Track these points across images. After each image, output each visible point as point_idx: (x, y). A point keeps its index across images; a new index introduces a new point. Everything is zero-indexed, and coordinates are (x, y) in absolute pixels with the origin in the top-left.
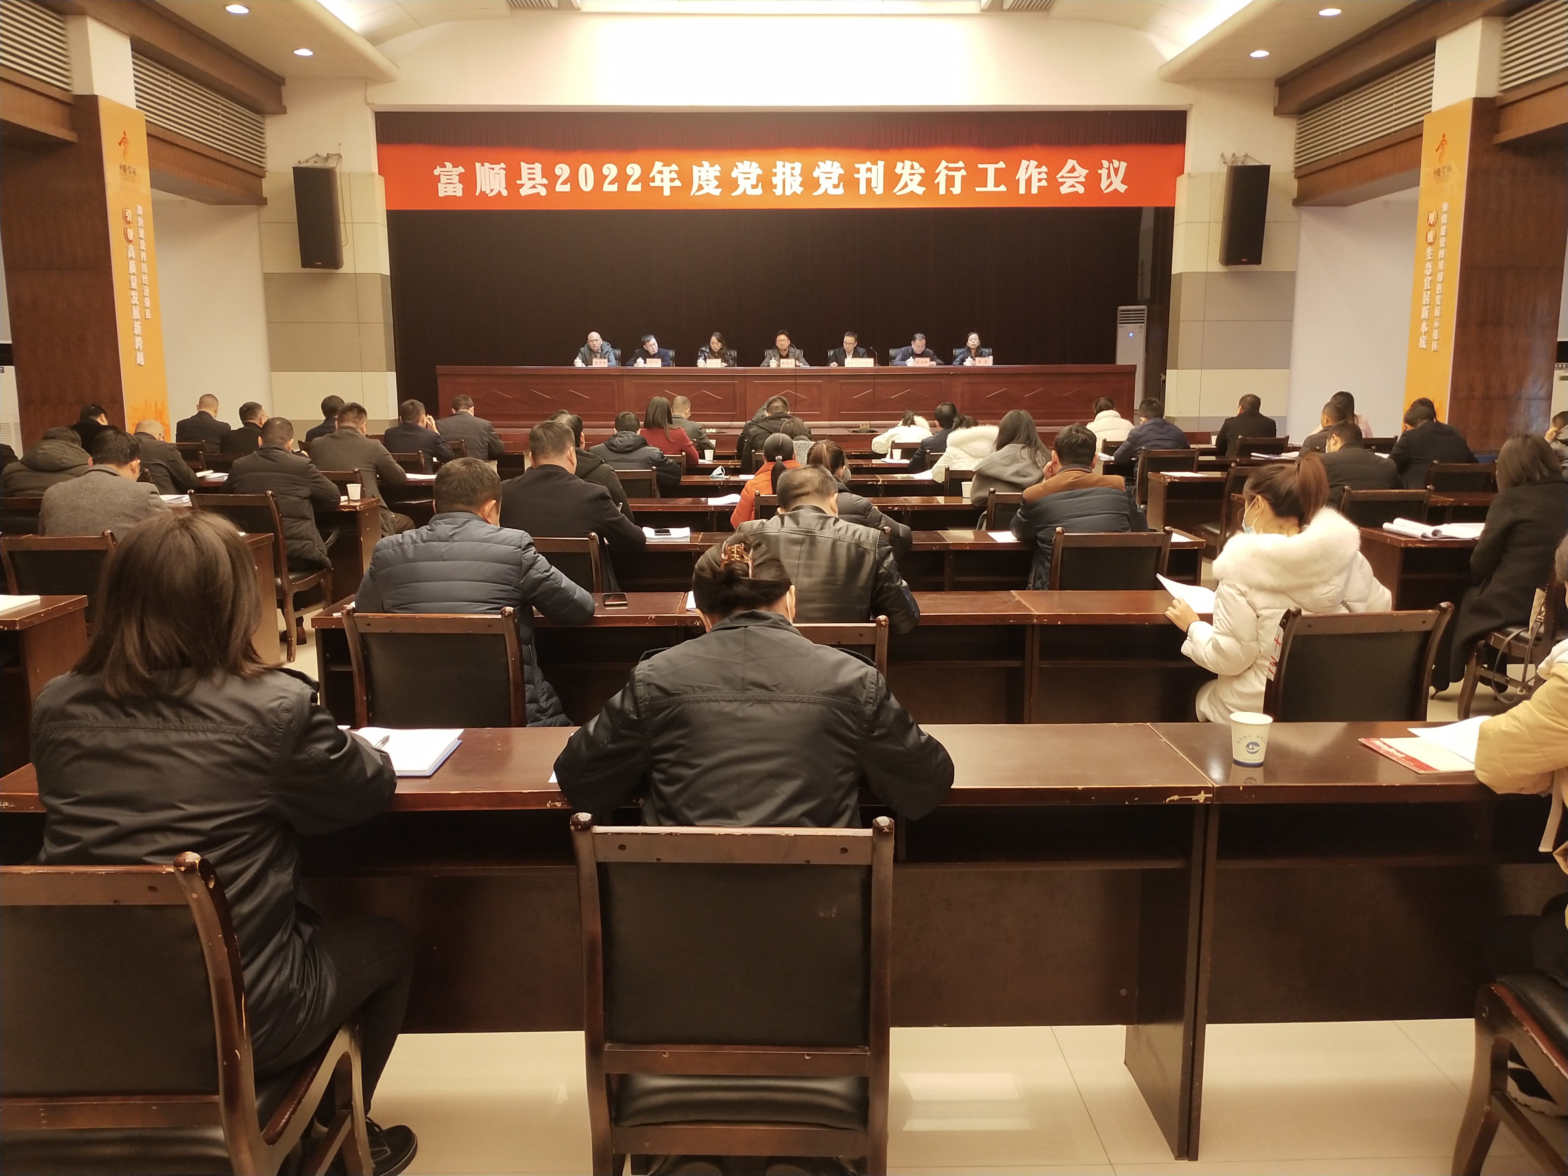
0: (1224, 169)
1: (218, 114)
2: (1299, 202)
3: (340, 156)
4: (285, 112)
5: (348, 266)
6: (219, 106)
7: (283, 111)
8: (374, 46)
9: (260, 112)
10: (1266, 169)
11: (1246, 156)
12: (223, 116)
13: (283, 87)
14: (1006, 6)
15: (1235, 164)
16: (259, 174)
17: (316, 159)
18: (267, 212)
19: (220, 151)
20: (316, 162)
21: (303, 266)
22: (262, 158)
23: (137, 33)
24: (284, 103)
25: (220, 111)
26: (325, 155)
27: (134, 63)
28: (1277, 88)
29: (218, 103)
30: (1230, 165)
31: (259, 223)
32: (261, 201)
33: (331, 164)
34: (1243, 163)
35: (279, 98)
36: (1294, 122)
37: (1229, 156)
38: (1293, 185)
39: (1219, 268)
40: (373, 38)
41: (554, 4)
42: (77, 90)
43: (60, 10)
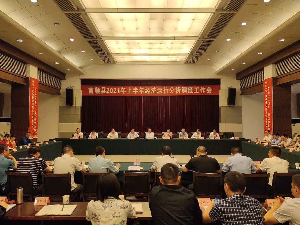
0: (228, 89)
2: (241, 94)
3: (74, 87)
5: (74, 105)
7: (65, 79)
9: (61, 79)
10: (235, 89)
11: (232, 86)
12: (54, 80)
13: (65, 75)
14: (188, 63)
15: (230, 88)
16: (60, 90)
18: (61, 96)
19: (53, 86)
20: (70, 88)
21: (66, 105)
22: (61, 87)
23: (39, 67)
27: (38, 72)
28: (237, 75)
31: (59, 98)
35: (64, 77)
36: (240, 81)
37: (228, 87)
38: (240, 92)
39: (228, 106)
40: (81, 68)
41: (112, 62)
42: (27, 76)
43: (25, 63)
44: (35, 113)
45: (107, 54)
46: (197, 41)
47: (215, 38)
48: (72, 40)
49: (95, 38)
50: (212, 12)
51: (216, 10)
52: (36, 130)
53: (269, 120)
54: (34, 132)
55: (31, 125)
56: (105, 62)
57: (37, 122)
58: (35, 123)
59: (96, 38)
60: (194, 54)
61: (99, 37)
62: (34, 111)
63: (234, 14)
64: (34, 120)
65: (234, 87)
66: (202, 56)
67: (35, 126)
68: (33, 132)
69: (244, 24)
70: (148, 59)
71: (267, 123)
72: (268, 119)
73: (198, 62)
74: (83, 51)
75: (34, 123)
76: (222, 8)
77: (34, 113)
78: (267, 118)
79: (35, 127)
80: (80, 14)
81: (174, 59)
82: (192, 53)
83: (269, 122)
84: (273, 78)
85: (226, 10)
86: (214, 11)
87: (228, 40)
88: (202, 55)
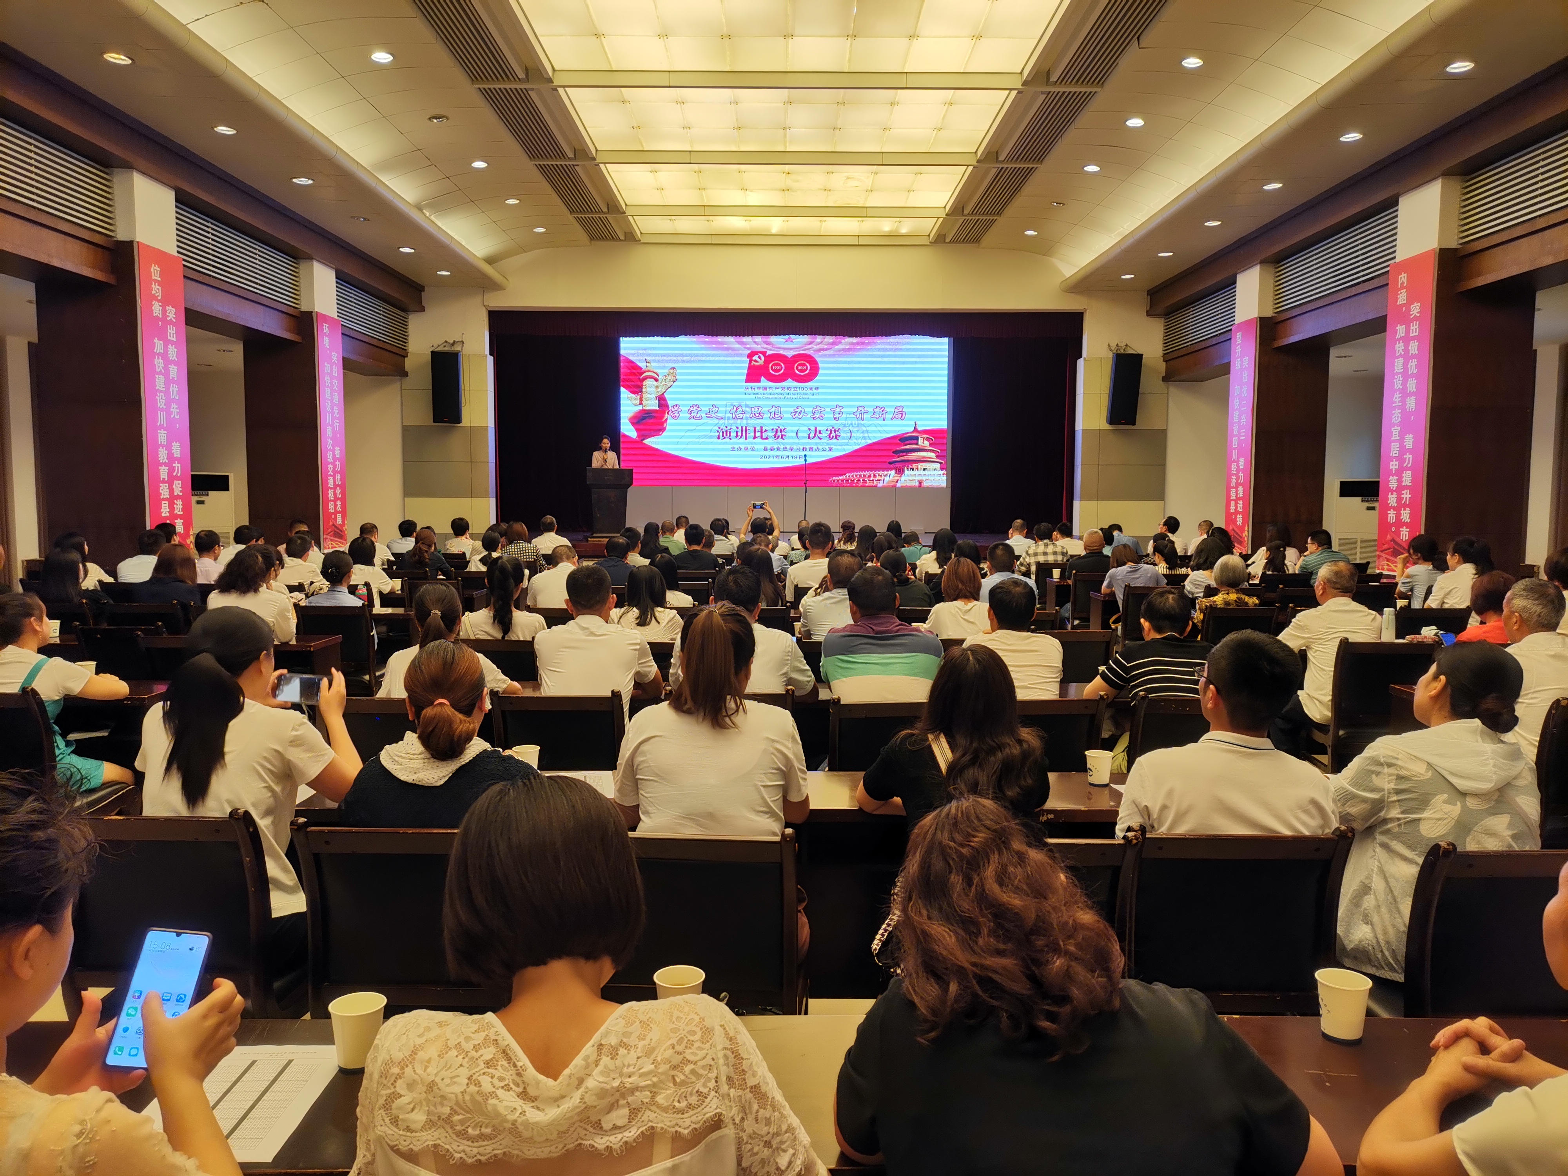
0: (1111, 355)
1: (380, 314)
2: (1166, 379)
3: (463, 342)
4: (424, 311)
5: (466, 421)
6: (381, 309)
7: (423, 309)
8: (490, 264)
9: (405, 310)
10: (1140, 356)
11: (1127, 345)
12: (383, 316)
13: (423, 293)
14: (948, 240)
15: (1119, 352)
16: (403, 354)
17: (445, 344)
18: (407, 382)
19: (380, 340)
20: (445, 346)
21: (434, 422)
22: (405, 343)
23: (339, 267)
24: (423, 304)
25: (381, 312)
26: (452, 342)
27: (337, 287)
28: (1149, 297)
29: (380, 306)
30: (1115, 351)
31: (402, 389)
33: (457, 348)
34: (1124, 350)
35: (420, 301)
36: (1162, 320)
37: (1113, 346)
38: (1162, 366)
39: (1107, 427)
40: (491, 260)
41: (622, 238)
42: (304, 308)
43: (295, 256)
44: (338, 456)
45: (605, 210)
46: (971, 168)
47: (1040, 159)
48: (479, 164)
49: (571, 155)
50: (1011, 89)
51: (1025, 83)
52: (343, 521)
53: (1240, 484)
54: (338, 529)
55: (328, 501)
56: (592, 238)
57: (343, 487)
58: (338, 491)
59: (575, 155)
60: (966, 212)
61: (582, 153)
62: (334, 446)
63: (1090, 96)
64: (334, 480)
65: (1135, 348)
66: (1001, 221)
67: (339, 503)
68: (336, 527)
69: (1135, 122)
70: (776, 225)
71: (1233, 497)
72: (1237, 479)
73: (987, 239)
74: (511, 202)
75: (335, 494)
76: (1048, 74)
77: (334, 451)
78: (1234, 477)
79: (339, 509)
80: (532, 89)
81: (886, 226)
82: (958, 209)
83: (1241, 489)
84: (1262, 319)
85: (1062, 80)
86: (1019, 86)
87: (1092, 168)
88: (999, 214)
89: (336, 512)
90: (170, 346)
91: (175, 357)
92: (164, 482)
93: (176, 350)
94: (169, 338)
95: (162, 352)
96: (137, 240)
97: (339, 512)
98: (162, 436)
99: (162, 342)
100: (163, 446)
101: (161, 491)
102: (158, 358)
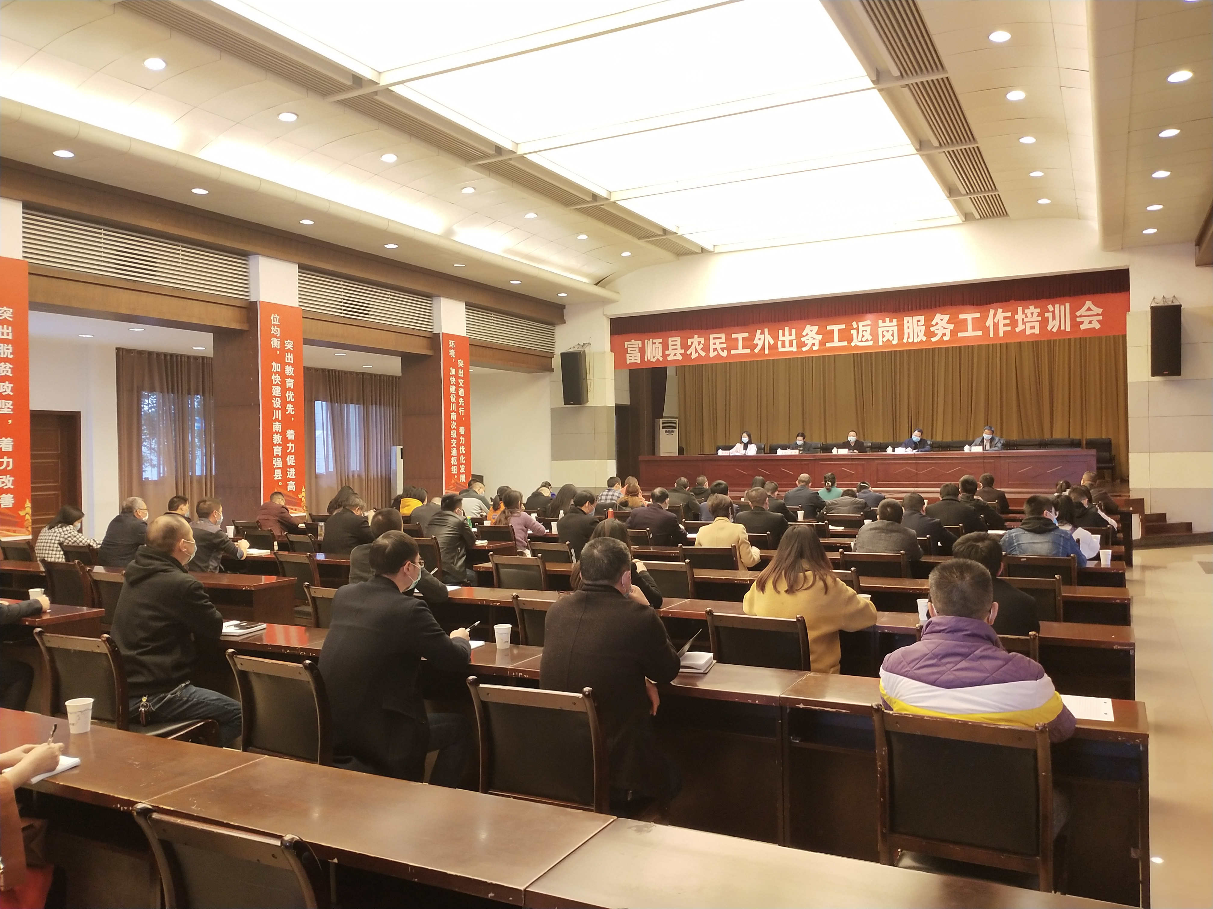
1: (524, 329)
3: (590, 343)
4: (565, 323)
5: (591, 403)
6: (525, 325)
9: (552, 325)
10: (1179, 307)
11: (1174, 297)
12: (526, 330)
13: (564, 310)
14: (977, 217)
16: (551, 356)
17: (578, 346)
20: (577, 348)
21: (565, 404)
22: (554, 347)
23: (467, 301)
24: (564, 318)
26: (582, 344)
27: (467, 313)
28: (1196, 247)
30: (1152, 306)
32: (552, 370)
33: (584, 348)
34: (1160, 304)
35: (562, 316)
37: (1159, 299)
42: (434, 331)
43: (429, 296)
44: (463, 433)
46: (919, 156)
47: (971, 140)
49: (590, 199)
50: (869, 89)
51: (875, 81)
55: (449, 465)
56: (677, 255)
57: (468, 453)
58: (462, 458)
60: (963, 192)
61: (597, 197)
62: (458, 426)
63: (946, 79)
64: (458, 451)
67: (462, 467)
75: (458, 460)
77: (458, 431)
79: (463, 471)
80: (508, 160)
85: (906, 73)
86: (871, 85)
87: (1027, 140)
89: (459, 474)
90: (287, 367)
91: (292, 374)
92: (277, 456)
93: (293, 369)
94: (286, 361)
95: (279, 370)
96: (261, 300)
97: (463, 473)
98: (277, 426)
99: (279, 365)
100: (277, 433)
101: (274, 463)
102: (275, 375)
